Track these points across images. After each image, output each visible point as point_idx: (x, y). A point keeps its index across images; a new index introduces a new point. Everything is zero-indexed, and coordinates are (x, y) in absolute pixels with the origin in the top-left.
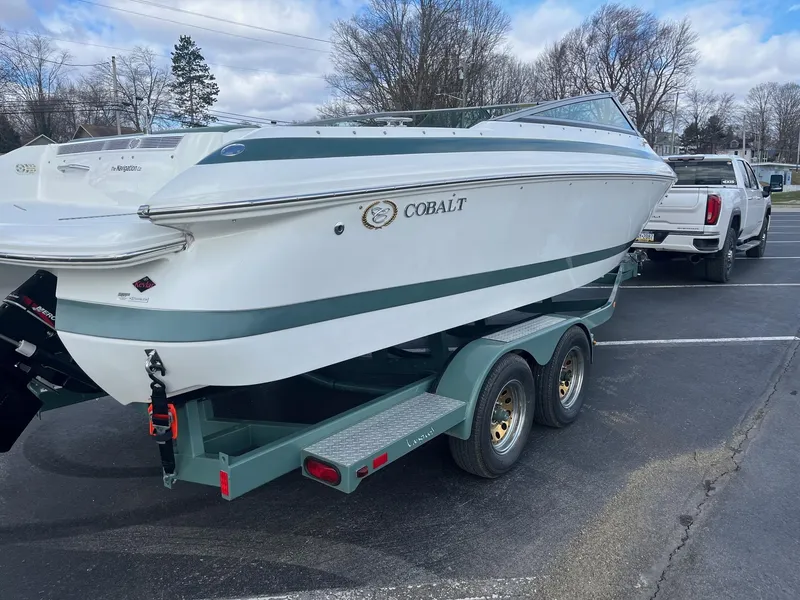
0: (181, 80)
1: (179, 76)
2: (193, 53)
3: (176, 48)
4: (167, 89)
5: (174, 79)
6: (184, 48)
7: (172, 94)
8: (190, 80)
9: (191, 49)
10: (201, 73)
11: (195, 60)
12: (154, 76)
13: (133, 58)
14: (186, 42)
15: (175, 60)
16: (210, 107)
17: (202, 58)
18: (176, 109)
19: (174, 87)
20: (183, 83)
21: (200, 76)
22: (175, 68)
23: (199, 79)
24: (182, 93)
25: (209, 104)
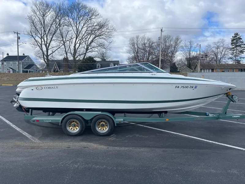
0: (233, 47)
1: (233, 45)
2: (238, 38)
3: (233, 37)
4: (228, 50)
5: (231, 46)
6: (235, 36)
7: (230, 51)
8: (237, 46)
9: (238, 37)
10: (240, 44)
11: (239, 40)
12: (224, 47)
13: (218, 42)
14: (237, 34)
15: (232, 41)
16: (242, 54)
17: (241, 39)
18: (231, 56)
19: (231, 49)
20: (233, 48)
21: (240, 45)
22: (232, 43)
23: (240, 46)
24: (234, 51)
25: (243, 53)
